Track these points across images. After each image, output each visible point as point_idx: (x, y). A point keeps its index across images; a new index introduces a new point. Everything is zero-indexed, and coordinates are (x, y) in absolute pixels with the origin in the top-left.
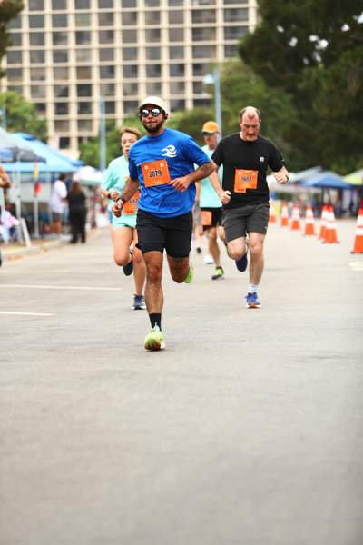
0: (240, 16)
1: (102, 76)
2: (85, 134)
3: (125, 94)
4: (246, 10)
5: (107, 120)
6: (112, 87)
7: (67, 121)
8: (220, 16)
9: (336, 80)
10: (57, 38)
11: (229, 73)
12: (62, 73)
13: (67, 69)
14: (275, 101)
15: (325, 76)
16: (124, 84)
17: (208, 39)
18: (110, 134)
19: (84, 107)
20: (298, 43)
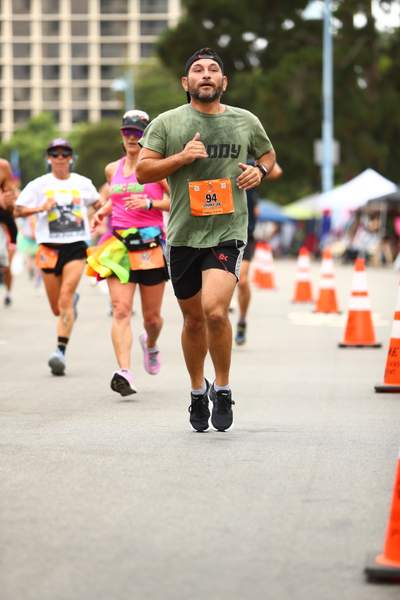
0: (160, 6)
3: (16, 99)
8: (134, 6)
9: (279, 91)
11: (144, 77)
15: (263, 84)
16: (15, 89)
17: (119, 34)
20: (231, 43)
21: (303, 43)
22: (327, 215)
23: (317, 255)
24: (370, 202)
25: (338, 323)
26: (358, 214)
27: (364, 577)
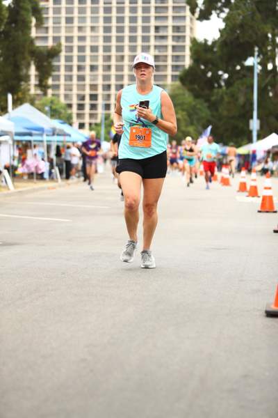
0: (181, 59)
1: (104, 90)
2: (93, 121)
4: (184, 56)
5: (106, 114)
6: (109, 96)
7: (84, 114)
8: (170, 59)
9: (233, 96)
10: (80, 68)
11: (174, 90)
12: (82, 87)
13: (84, 85)
14: (198, 106)
15: (226, 94)
17: (163, 71)
18: (107, 122)
19: (93, 107)
20: (212, 76)
21: (244, 76)
22: (254, 152)
23: (250, 171)
24: (273, 147)
25: (258, 201)
26: (268, 152)
27: (265, 314)
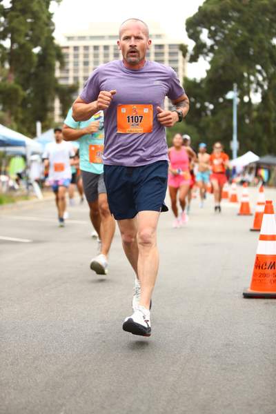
9: (217, 122)
15: (212, 121)
21: (226, 107)
22: (234, 168)
23: (231, 182)
24: (250, 164)
25: (237, 206)
26: (246, 168)
27: (242, 296)
